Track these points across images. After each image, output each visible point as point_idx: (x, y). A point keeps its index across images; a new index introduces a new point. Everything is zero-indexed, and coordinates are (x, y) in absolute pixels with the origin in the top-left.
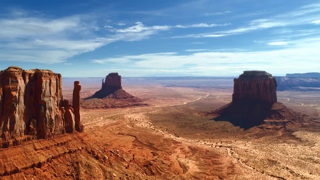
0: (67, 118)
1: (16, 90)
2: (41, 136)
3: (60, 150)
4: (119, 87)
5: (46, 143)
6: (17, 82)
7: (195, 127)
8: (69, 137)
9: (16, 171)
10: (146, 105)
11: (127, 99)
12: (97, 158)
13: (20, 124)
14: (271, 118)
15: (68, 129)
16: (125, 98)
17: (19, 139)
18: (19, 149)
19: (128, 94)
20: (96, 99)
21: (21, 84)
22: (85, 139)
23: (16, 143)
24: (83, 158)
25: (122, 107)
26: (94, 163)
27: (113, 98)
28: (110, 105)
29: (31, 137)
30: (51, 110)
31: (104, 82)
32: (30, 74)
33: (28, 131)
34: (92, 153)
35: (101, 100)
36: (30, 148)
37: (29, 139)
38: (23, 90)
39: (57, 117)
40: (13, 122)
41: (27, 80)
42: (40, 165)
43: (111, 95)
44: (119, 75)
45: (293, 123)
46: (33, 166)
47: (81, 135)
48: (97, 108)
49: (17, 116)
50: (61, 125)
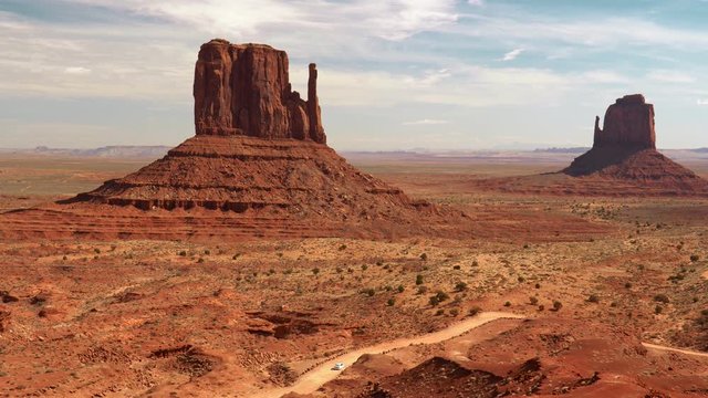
1: (219, 67)
2: (253, 131)
5: (259, 141)
6: (221, 58)
8: (295, 143)
9: (215, 156)
12: (326, 172)
13: (226, 113)
15: (297, 133)
17: (225, 128)
18: (224, 140)
21: (227, 61)
23: (221, 133)
24: (304, 166)
27: (615, 174)
29: (241, 131)
30: (267, 99)
31: (601, 127)
32: (239, 50)
33: (237, 123)
34: (322, 166)
36: (237, 141)
37: (238, 133)
38: (229, 68)
39: (277, 112)
40: (217, 108)
41: (235, 57)
42: (242, 158)
43: (612, 168)
44: (647, 101)
46: (234, 156)
47: (317, 145)
50: (285, 124)
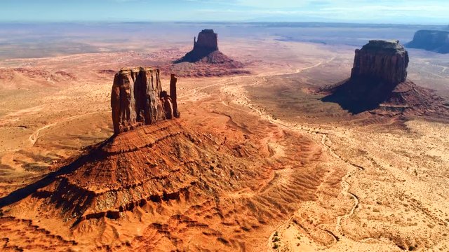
0: (166, 106)
1: (128, 88)
2: (148, 122)
3: (164, 134)
4: (215, 48)
5: (152, 128)
6: (129, 82)
7: (297, 108)
8: (169, 123)
9: (136, 149)
10: (248, 73)
11: (224, 64)
12: (193, 141)
13: (133, 114)
14: (389, 102)
15: (168, 116)
16: (222, 63)
17: (133, 125)
18: (135, 133)
19: (226, 57)
20: (187, 63)
21: (132, 83)
22: (182, 124)
23: (132, 128)
24: (182, 140)
25: (218, 75)
26: (191, 145)
27: (207, 62)
28: (204, 73)
29: (141, 123)
30: (154, 101)
31: (196, 41)
32: (136, 73)
33: (138, 119)
34: (189, 137)
35: (193, 64)
36: (142, 132)
37: (140, 125)
38: (133, 87)
39: (159, 106)
40: (129, 113)
41: (135, 78)
42: (151, 145)
43: (205, 59)
44: (215, 32)
45: (413, 110)
46: (146, 146)
47: (178, 120)
48: (189, 76)
49: (131, 108)
50: (162, 113)
